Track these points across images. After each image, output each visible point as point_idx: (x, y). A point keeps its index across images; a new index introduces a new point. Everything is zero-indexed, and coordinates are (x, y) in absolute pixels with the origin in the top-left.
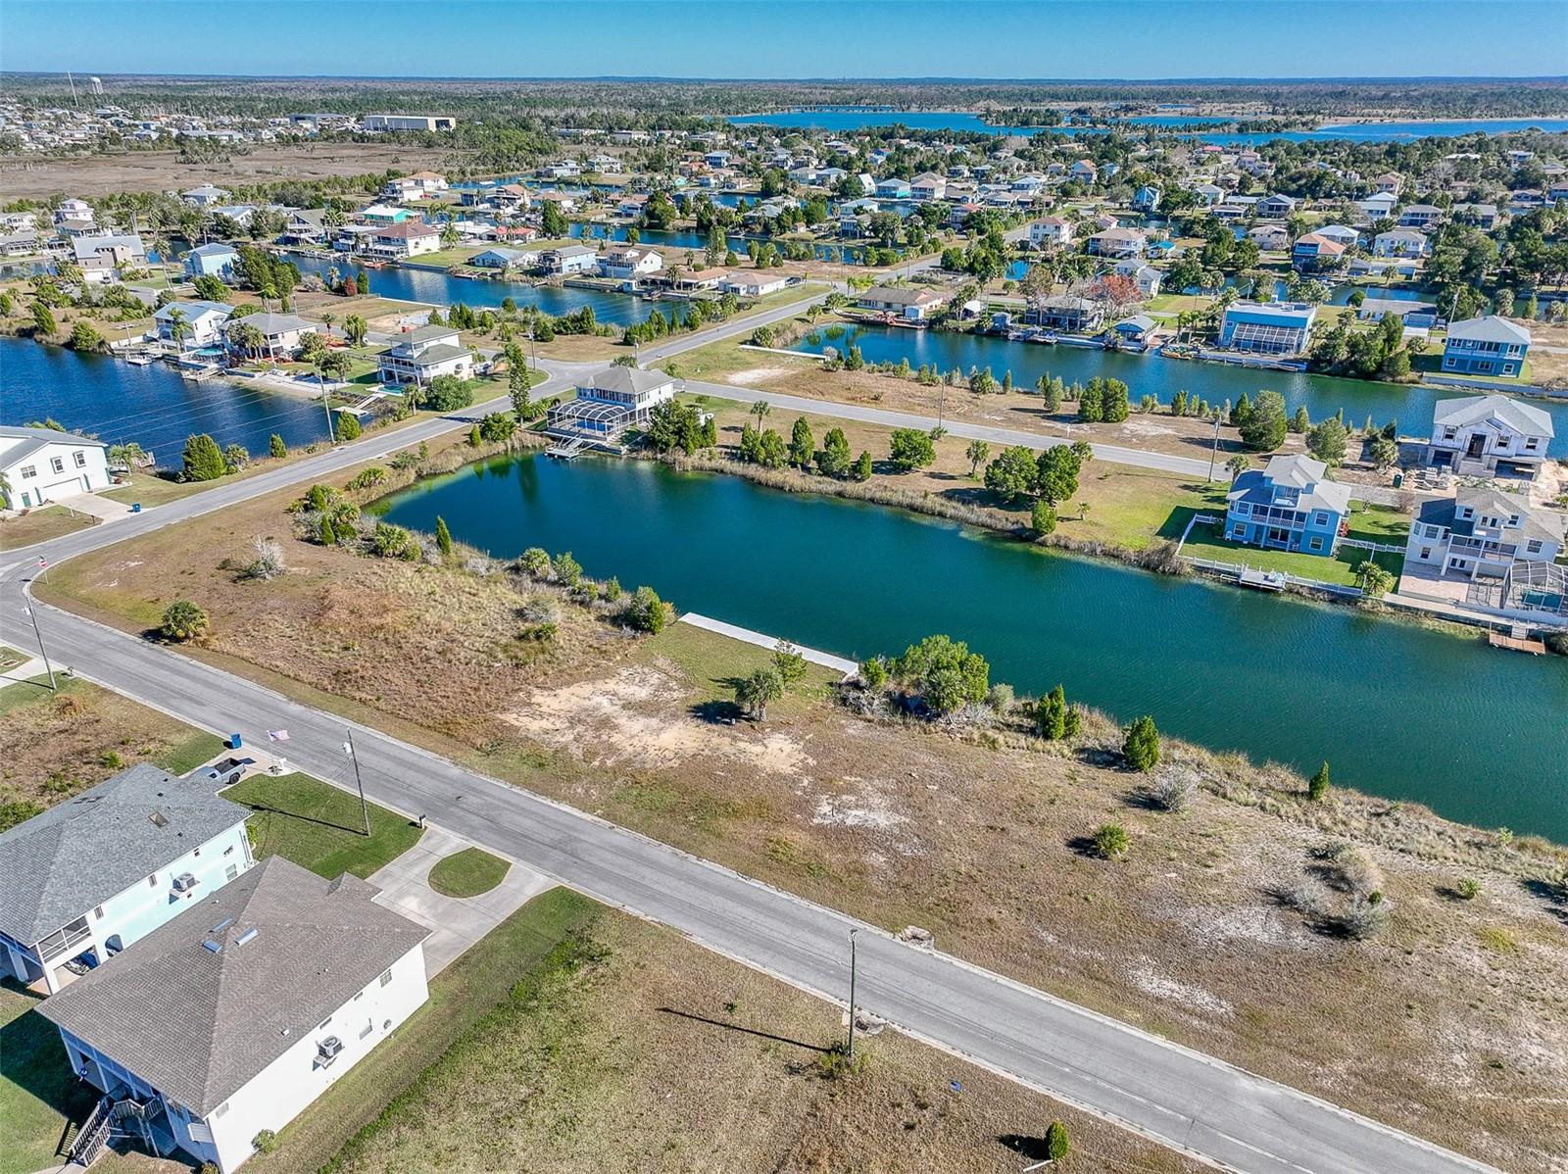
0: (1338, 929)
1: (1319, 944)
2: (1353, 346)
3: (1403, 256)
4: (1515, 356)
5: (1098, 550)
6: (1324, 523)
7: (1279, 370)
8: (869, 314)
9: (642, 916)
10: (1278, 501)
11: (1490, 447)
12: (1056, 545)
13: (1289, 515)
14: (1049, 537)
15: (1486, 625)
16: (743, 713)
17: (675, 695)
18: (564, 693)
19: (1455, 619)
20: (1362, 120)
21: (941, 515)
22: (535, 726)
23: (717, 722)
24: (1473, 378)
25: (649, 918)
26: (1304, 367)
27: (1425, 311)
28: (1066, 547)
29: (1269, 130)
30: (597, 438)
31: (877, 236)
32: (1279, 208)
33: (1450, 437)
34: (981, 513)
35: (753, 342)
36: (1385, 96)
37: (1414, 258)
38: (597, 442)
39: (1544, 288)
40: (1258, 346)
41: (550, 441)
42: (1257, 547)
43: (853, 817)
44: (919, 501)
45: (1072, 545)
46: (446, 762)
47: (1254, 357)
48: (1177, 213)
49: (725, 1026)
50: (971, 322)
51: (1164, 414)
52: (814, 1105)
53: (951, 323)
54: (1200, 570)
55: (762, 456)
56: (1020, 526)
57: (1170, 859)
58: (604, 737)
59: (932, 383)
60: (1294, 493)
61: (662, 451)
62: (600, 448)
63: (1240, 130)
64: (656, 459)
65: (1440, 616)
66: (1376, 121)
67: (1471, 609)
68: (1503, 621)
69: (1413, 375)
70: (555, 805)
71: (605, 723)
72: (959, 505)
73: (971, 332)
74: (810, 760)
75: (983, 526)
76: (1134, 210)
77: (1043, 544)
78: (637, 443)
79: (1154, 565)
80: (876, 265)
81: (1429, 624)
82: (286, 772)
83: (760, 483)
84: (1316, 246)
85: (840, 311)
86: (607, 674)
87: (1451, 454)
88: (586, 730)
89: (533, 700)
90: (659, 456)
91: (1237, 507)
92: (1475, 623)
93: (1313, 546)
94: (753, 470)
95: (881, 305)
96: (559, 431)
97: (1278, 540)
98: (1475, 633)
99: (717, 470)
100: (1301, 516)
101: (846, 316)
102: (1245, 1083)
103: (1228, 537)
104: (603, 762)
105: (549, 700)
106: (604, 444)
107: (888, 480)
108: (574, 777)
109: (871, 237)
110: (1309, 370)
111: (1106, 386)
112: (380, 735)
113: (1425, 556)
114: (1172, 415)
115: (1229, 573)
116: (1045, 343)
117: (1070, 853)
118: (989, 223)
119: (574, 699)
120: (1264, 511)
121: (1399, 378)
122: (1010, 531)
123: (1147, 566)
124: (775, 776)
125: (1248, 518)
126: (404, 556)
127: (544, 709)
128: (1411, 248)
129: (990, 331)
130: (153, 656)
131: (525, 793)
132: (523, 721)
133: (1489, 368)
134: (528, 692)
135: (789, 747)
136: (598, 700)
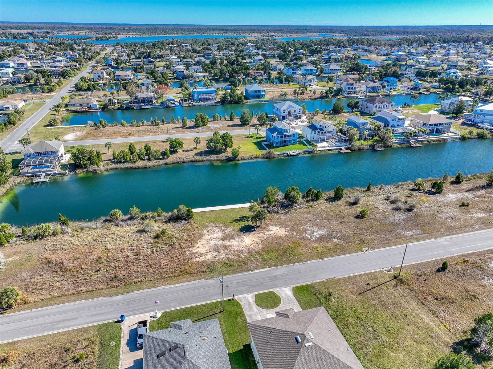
0: (410, 210)
1: (410, 214)
3: (198, 73)
4: (263, 93)
5: (252, 157)
6: (295, 136)
7: (216, 105)
8: (79, 109)
9: (320, 281)
10: (285, 133)
11: (292, 113)
12: (242, 159)
13: (288, 136)
14: (239, 157)
15: (337, 149)
16: (253, 226)
17: (229, 230)
19: (331, 150)
20: (128, 36)
21: (203, 161)
22: (209, 257)
23: (251, 231)
24: (257, 100)
25: (322, 280)
26: (221, 103)
27: (229, 85)
28: (245, 159)
29: (105, 39)
30: (51, 171)
31: (29, 82)
32: (151, 62)
33: (284, 112)
34: (214, 157)
35: (51, 125)
36: (124, 29)
37: (201, 73)
38: (53, 172)
40: (206, 100)
41: (27, 178)
42: (282, 146)
43: (317, 235)
44: (193, 159)
45: (246, 158)
46: (203, 281)
47: (207, 103)
48: (122, 65)
49: (374, 288)
50: (117, 106)
51: (211, 121)
52: (409, 289)
53: (110, 107)
54: (279, 155)
55: (128, 160)
56: (227, 158)
57: (373, 212)
58: (233, 250)
59: (138, 126)
60: (286, 131)
61: (85, 168)
62: (55, 174)
63: (96, 40)
64: (84, 172)
65: (329, 150)
66: (131, 36)
67: (332, 147)
68: (338, 148)
69: (245, 101)
70: (253, 272)
71: (225, 246)
72: (205, 157)
73: (119, 109)
74: (287, 228)
75: (217, 160)
76: (107, 66)
77: (238, 160)
78: (69, 168)
79: (268, 157)
80: (48, 92)
81: (329, 152)
82: (159, 315)
83: (135, 168)
84: (183, 71)
85: (63, 110)
86: (201, 235)
87: (285, 116)
88: (224, 251)
89: (194, 252)
90: (85, 170)
91: (276, 137)
92: (335, 149)
93: (293, 142)
94: (127, 165)
95: (78, 105)
96: (28, 173)
97: (284, 144)
98: (336, 152)
99: (114, 169)
100: (290, 135)
101: (67, 111)
102: (439, 241)
103: (275, 146)
104: (245, 256)
105: (199, 249)
106: (56, 172)
107: (175, 156)
108: (245, 263)
109: (27, 83)
110: (222, 104)
111: (201, 115)
112: (168, 287)
113: (313, 138)
114: (213, 121)
115: (285, 154)
116: (147, 109)
117: (358, 220)
119: (206, 246)
120: (282, 137)
121: (243, 102)
122: (225, 160)
123: (267, 158)
124: (286, 236)
125: (280, 139)
126: (54, 234)
127: (202, 252)
129: (125, 108)
131: (240, 274)
132: (203, 258)
133: (259, 97)
134: (188, 251)
135: (277, 228)
136: (212, 242)
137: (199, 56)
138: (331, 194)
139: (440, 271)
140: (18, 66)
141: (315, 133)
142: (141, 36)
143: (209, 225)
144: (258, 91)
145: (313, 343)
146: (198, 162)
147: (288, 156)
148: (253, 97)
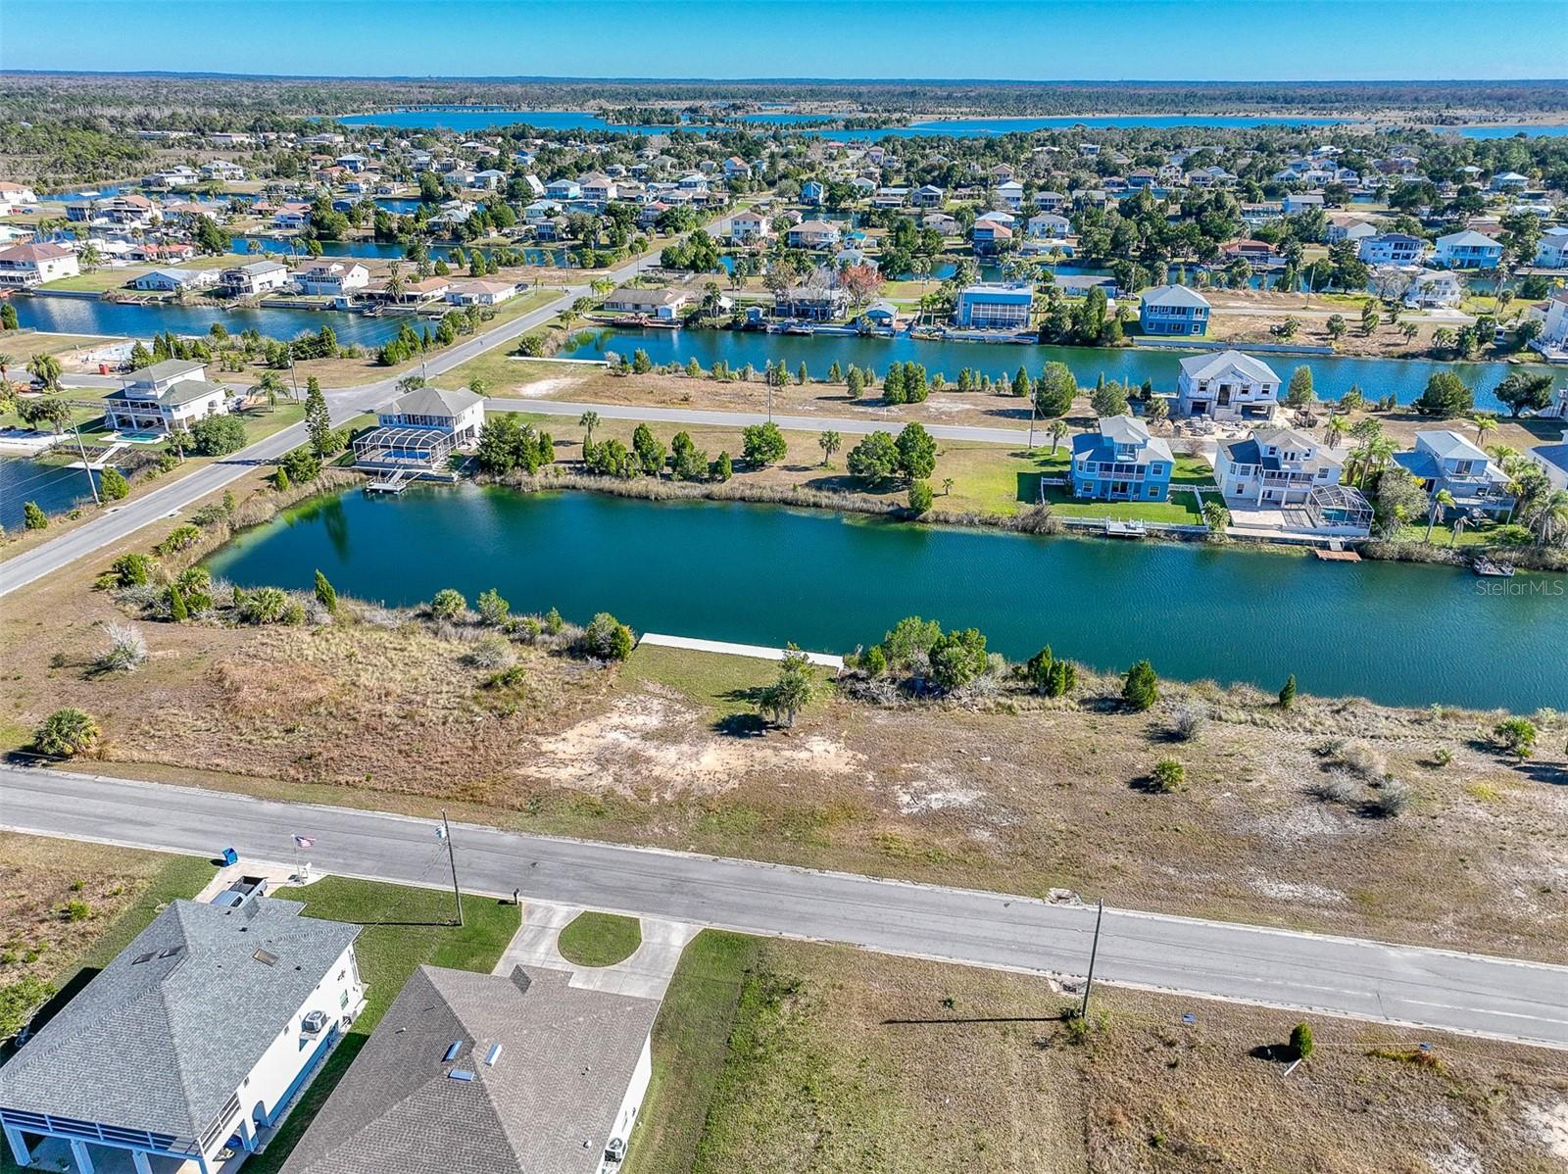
0: (1376, 811)
1: (1369, 826)
2: (1075, 319)
3: (1054, 237)
4: (1200, 318)
5: (976, 520)
6: (1160, 472)
7: (1017, 343)
8: (623, 317)
9: (805, 939)
10: (1120, 457)
11: (1235, 394)
12: (937, 521)
13: (1130, 468)
14: (929, 513)
15: (1309, 543)
16: (767, 723)
17: (688, 716)
18: (570, 734)
19: (1284, 541)
20: (943, 117)
21: (816, 505)
22: (565, 775)
23: (748, 736)
24: (1172, 339)
25: (813, 939)
26: (1037, 340)
27: (1107, 283)
28: (947, 522)
29: (871, 127)
30: (420, 467)
31: (576, 238)
32: (931, 198)
33: (1203, 389)
34: (856, 499)
35: (522, 353)
36: (949, 96)
37: (1063, 238)
38: (422, 471)
39: (1176, 260)
40: (993, 323)
41: (364, 476)
42: (1105, 501)
43: (936, 801)
44: (790, 495)
45: (952, 519)
46: (492, 830)
47: (991, 333)
48: (843, 205)
49: (955, 1021)
50: (725, 319)
51: (951, 391)
52: (1081, 1071)
53: (706, 320)
54: (1070, 527)
55: (613, 468)
56: (896, 507)
57: (1217, 781)
58: (645, 773)
59: (728, 380)
60: (1131, 449)
61: (501, 473)
62: (425, 477)
63: (846, 127)
64: (495, 482)
65: (1272, 540)
66: (954, 118)
67: (1292, 532)
68: (1319, 538)
69: (1125, 340)
70: (641, 850)
71: (634, 759)
72: (830, 494)
73: (727, 327)
74: (860, 756)
75: (861, 511)
76: (803, 204)
77: (924, 521)
78: (466, 468)
79: (1033, 530)
80: (595, 267)
81: (1267, 548)
82: (312, 879)
83: (620, 495)
84: (992, 230)
85: (589, 316)
86: (603, 709)
87: (1205, 404)
88: (621, 769)
89: (544, 749)
90: (498, 479)
91: (1085, 467)
92: (1301, 543)
93: (1151, 494)
94: (606, 483)
95: (629, 306)
96: (370, 464)
97: (1120, 493)
98: (1301, 552)
99: (568, 487)
100: (1141, 469)
101: (596, 320)
103: (1079, 494)
104: (661, 799)
105: (561, 746)
106: (430, 472)
107: (749, 477)
108: (643, 818)
109: (569, 239)
110: (1041, 342)
111: (906, 369)
112: (397, 817)
113: (1240, 491)
114: (960, 391)
115: (1095, 527)
116: (803, 334)
117: (1136, 793)
118: (683, 221)
119: (587, 741)
120: (1108, 468)
121: (1116, 343)
122: (888, 513)
123: (1024, 530)
124: (837, 777)
125: (1097, 475)
126: (287, 619)
127: (561, 755)
128: (1059, 230)
129: (746, 325)
130: (39, 782)
131: (601, 844)
132: (548, 772)
133: (1180, 329)
134: (532, 741)
135: (832, 748)
136: (612, 736)
137: (1107, 184)
138: (1112, 685)
139: (1269, 1058)
140: (586, 197)
141: (1245, 472)
142: (986, 118)
143: (651, 687)
144: (1182, 310)
145: (478, 1077)
146: (802, 505)
147: (1106, 536)
148: (1162, 329)
